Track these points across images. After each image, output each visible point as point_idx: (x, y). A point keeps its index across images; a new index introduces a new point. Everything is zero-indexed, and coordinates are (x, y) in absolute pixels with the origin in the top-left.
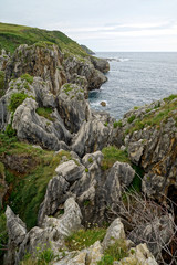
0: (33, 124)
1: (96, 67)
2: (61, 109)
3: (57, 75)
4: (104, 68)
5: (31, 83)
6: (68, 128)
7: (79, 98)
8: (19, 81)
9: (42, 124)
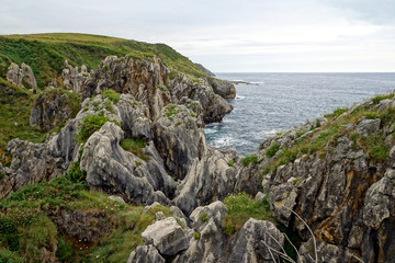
0: (113, 162)
1: (216, 92)
2: (160, 142)
3: (158, 97)
4: (228, 93)
5: (116, 102)
6: (171, 172)
7: (189, 125)
8: (97, 99)
9: (128, 163)
